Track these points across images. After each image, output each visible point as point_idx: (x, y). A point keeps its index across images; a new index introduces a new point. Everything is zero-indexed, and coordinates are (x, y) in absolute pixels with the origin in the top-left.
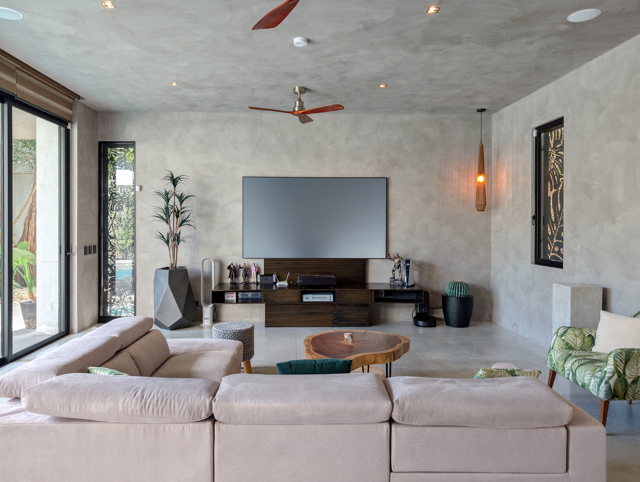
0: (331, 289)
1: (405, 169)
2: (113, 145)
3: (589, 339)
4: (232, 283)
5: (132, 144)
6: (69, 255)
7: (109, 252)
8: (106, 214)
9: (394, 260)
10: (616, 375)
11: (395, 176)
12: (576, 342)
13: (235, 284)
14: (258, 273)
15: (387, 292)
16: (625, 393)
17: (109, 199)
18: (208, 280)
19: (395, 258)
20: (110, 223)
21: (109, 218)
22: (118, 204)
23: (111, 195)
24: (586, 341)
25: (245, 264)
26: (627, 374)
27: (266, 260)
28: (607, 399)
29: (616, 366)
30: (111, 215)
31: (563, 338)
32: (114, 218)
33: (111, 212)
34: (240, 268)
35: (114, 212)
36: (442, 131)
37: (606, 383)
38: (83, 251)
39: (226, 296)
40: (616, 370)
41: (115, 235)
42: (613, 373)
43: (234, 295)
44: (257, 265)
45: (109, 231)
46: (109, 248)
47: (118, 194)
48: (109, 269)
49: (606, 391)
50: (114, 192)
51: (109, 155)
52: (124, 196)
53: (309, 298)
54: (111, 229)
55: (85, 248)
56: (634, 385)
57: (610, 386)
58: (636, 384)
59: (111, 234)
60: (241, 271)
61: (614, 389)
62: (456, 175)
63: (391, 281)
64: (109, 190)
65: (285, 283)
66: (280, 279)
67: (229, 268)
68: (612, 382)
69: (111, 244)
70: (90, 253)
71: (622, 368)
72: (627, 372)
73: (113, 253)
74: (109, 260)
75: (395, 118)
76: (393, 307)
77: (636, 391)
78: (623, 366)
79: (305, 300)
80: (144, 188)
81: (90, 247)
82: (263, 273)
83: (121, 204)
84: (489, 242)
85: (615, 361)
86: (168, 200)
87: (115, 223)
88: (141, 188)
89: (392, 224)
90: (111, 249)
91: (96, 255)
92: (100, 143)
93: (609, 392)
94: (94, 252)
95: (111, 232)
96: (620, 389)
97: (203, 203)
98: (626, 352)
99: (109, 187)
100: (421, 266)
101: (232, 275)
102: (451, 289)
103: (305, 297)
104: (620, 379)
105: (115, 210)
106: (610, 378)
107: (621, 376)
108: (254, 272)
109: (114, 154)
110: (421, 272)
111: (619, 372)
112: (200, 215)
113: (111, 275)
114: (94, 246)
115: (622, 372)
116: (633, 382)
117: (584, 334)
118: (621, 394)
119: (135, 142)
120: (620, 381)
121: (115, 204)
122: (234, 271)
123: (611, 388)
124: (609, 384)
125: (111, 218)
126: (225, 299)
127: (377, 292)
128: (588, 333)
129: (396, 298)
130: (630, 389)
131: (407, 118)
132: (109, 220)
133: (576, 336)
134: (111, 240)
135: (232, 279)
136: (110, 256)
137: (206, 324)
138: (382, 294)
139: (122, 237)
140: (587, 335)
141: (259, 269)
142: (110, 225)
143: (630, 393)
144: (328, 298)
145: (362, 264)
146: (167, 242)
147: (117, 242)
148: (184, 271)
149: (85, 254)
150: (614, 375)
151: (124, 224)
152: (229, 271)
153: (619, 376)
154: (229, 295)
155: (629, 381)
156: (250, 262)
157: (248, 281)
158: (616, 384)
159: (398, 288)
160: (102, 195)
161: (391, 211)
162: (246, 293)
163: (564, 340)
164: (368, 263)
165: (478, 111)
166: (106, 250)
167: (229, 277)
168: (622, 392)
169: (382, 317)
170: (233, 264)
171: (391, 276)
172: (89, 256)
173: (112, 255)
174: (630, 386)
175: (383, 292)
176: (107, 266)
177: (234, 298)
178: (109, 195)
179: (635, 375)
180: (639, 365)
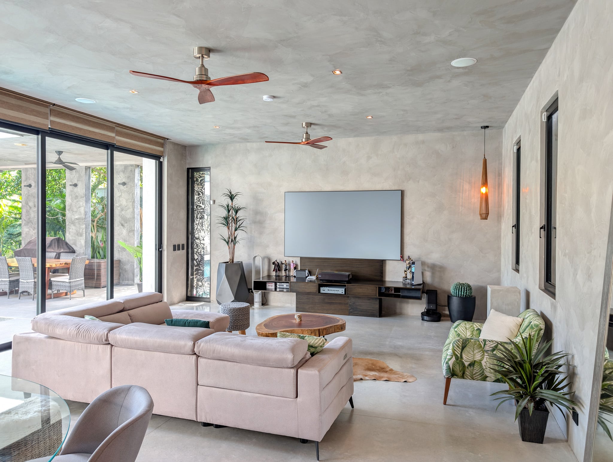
0: (345, 283)
1: (419, 182)
2: (198, 170)
3: (477, 332)
4: (276, 276)
5: (209, 169)
6: (161, 251)
7: (195, 249)
8: (193, 221)
9: (405, 262)
10: (454, 357)
11: (410, 189)
12: (466, 334)
13: (278, 276)
14: (295, 268)
15: (397, 289)
16: (464, 373)
17: (195, 210)
18: (258, 272)
19: (407, 260)
20: (196, 228)
21: (195, 224)
22: (201, 213)
23: (197, 207)
24: (475, 334)
25: (286, 261)
26: (464, 358)
27: (301, 258)
28: (448, 376)
29: (454, 350)
30: (196, 222)
31: (456, 330)
32: (198, 224)
33: (196, 220)
34: (282, 264)
35: (199, 220)
36: (453, 147)
37: (447, 363)
38: (172, 248)
39: (267, 285)
40: (454, 354)
41: (199, 237)
42: (451, 356)
43: (273, 284)
44: (296, 262)
45: (195, 234)
46: (195, 246)
47: (201, 207)
48: (195, 262)
49: (446, 370)
50: (198, 204)
51: (195, 177)
52: (204, 208)
53: (325, 290)
54: (196, 233)
55: (174, 246)
56: (471, 367)
57: (449, 366)
58: (473, 367)
59: (196, 236)
60: (284, 267)
61: (452, 369)
62: (467, 186)
63: (403, 280)
64: (195, 203)
65: (314, 278)
66: (310, 273)
67: (274, 263)
68: (451, 363)
69: (196, 243)
70: (179, 249)
71: (459, 353)
72: (464, 356)
73: (198, 250)
74: (195, 255)
75: (410, 138)
76: (408, 303)
77: (474, 373)
78: (460, 351)
79: (322, 291)
80: (216, 202)
81: (179, 246)
82: (299, 269)
83: (203, 214)
84: (499, 248)
85: (453, 346)
86: (229, 211)
87: (199, 228)
88: (214, 201)
89: (407, 231)
90: (196, 247)
91: (185, 251)
92: (188, 169)
93: (448, 370)
94: (183, 249)
95: (196, 234)
96: (458, 369)
97: (257, 213)
98: (463, 340)
99: (195, 201)
100: (433, 268)
101: (276, 269)
102: (453, 289)
103: (322, 289)
104: (458, 361)
105: (199, 218)
106: (450, 359)
107: (459, 359)
108: (292, 267)
109: (198, 177)
110: (433, 273)
111: (457, 355)
112: (255, 222)
113: (196, 266)
114: (183, 245)
115: (459, 355)
116: (470, 365)
117: (474, 328)
118: (460, 374)
119: (210, 167)
120: (457, 363)
121: (199, 213)
122: (278, 267)
123: (450, 368)
124: (448, 365)
125: (196, 224)
126: (267, 287)
127: (388, 288)
128: (477, 327)
129: (403, 295)
130: (467, 370)
131: (421, 137)
132: (195, 226)
133: (466, 329)
134: (196, 241)
135: (276, 272)
136: (196, 252)
137: (256, 306)
138: (392, 291)
139: (203, 238)
140: (475, 329)
141: (297, 265)
142: (195, 230)
143: (468, 373)
144: (340, 291)
145: (381, 264)
146: (228, 243)
147: (200, 242)
148: (240, 265)
149: (174, 250)
150: (452, 358)
151: (205, 229)
152: (274, 266)
153: (457, 358)
154: (269, 284)
155: (467, 364)
156: (291, 259)
157: (289, 274)
158: (454, 365)
159: (408, 286)
160: (190, 207)
161: (406, 219)
162: (283, 284)
163: (456, 332)
164: (385, 263)
165: (482, 127)
166: (192, 248)
167: (274, 271)
168: (460, 372)
169: (398, 311)
170: (276, 261)
171: (404, 275)
172: (177, 252)
173: (197, 252)
174: (468, 368)
175: (393, 289)
176: (193, 259)
177: (273, 287)
178: (195, 207)
179: (471, 359)
180: (476, 351)
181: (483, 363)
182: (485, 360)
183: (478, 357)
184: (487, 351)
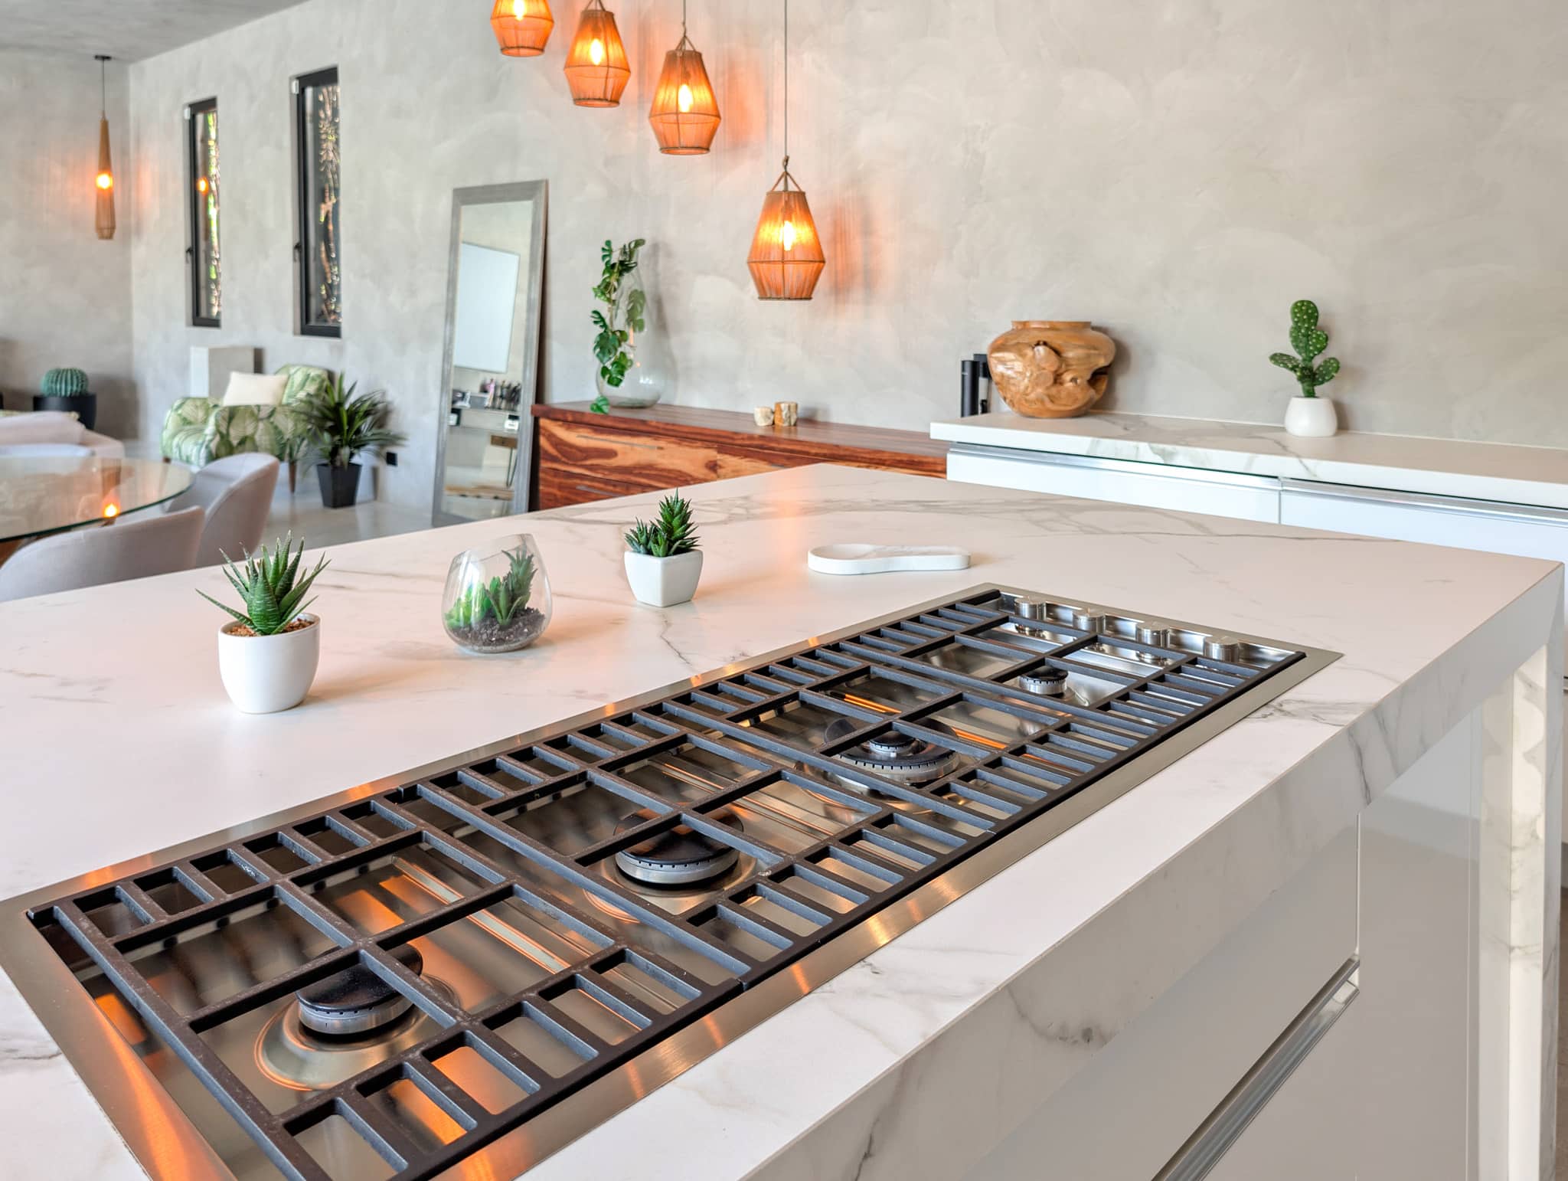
10: (218, 437)
16: (231, 451)
29: (217, 425)
37: (207, 447)
40: (218, 431)
42: (214, 435)
61: (215, 450)
68: (213, 446)
71: (225, 429)
72: (232, 432)
78: (226, 426)
84: (128, 295)
85: (217, 420)
96: (223, 448)
98: (230, 409)
106: (211, 441)
107: (224, 439)
111: (222, 433)
115: (224, 433)
118: (226, 453)
123: (212, 449)
124: (210, 447)
143: (237, 450)
150: (215, 437)
153: (222, 436)
155: (235, 439)
158: (217, 446)
165: (95, 56)
168: (226, 450)
179: (241, 435)
180: (248, 422)
181: (257, 437)
182: (259, 432)
183: (249, 431)
184: (262, 419)
